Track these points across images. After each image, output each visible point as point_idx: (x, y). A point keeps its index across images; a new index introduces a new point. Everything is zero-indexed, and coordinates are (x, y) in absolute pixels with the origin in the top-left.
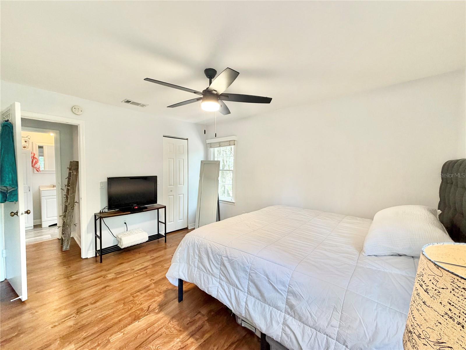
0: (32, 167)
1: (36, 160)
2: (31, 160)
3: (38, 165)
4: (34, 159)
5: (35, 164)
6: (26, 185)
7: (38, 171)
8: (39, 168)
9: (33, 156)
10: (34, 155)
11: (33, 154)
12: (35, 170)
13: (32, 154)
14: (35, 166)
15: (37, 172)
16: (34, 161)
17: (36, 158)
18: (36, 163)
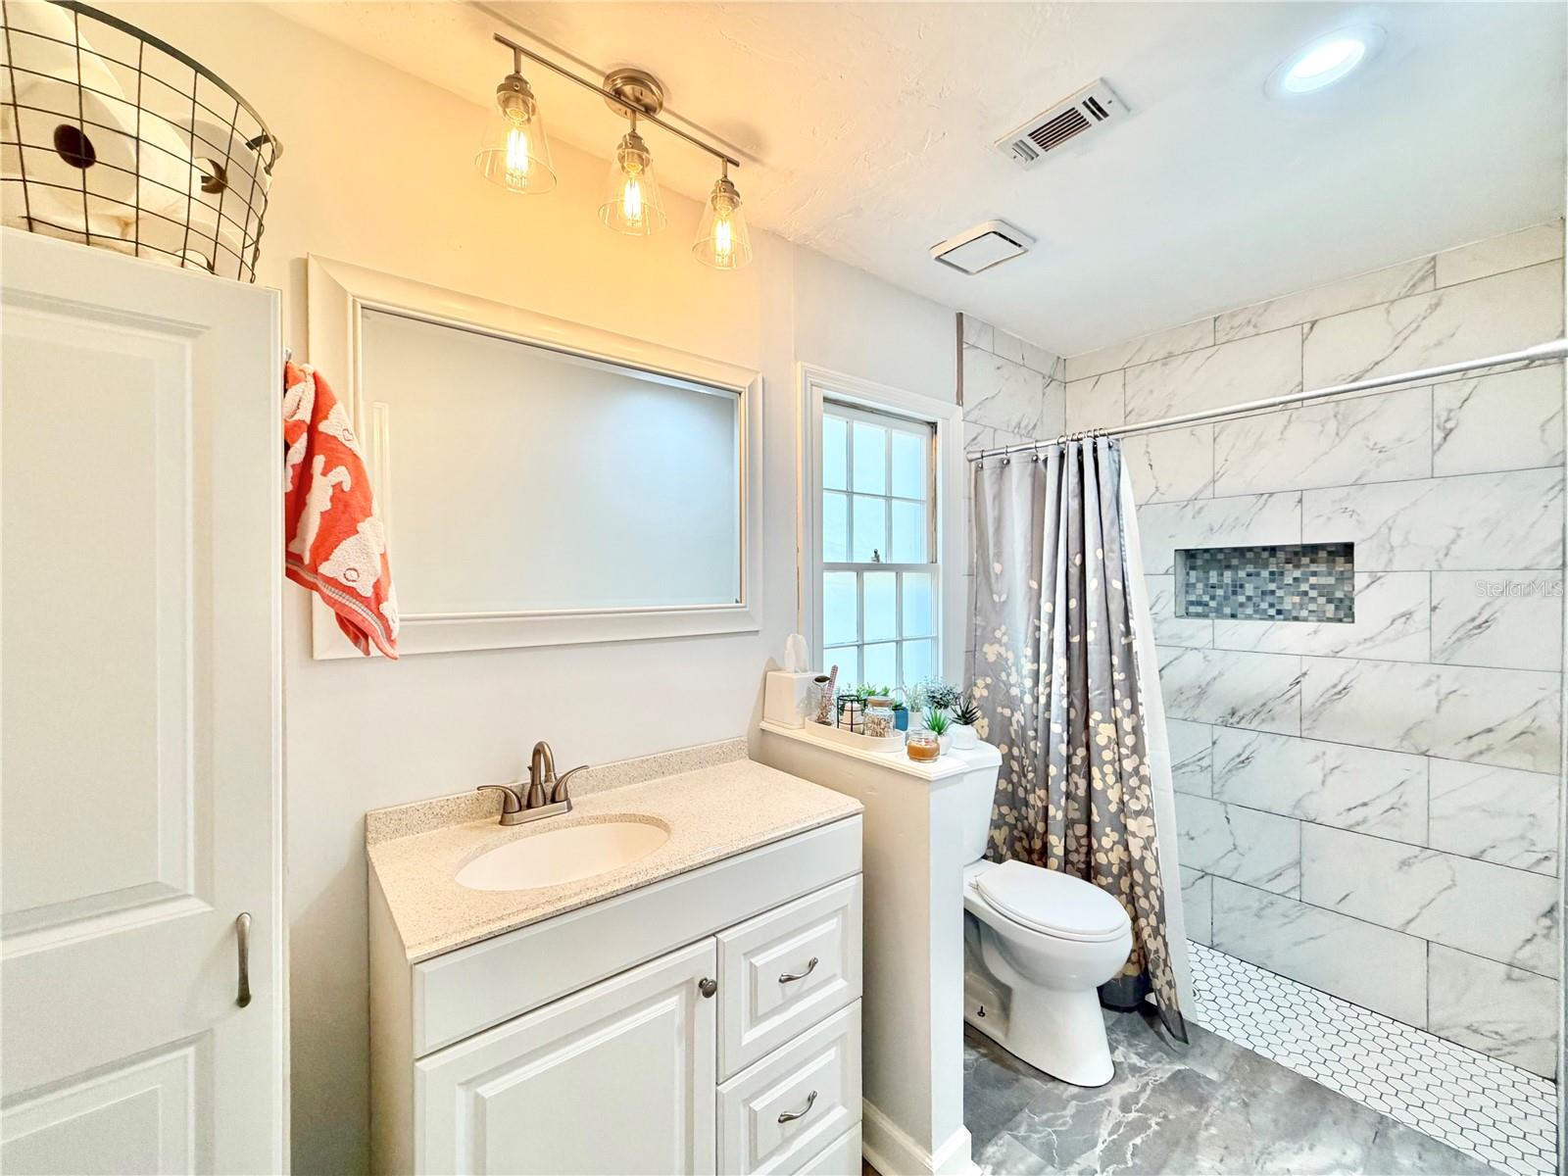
0: (290, 574)
1: (341, 475)
2: (279, 485)
3: (365, 551)
4: (319, 462)
5: (325, 546)
6: (195, 906)
7: (357, 633)
8: (379, 597)
9: (305, 415)
10: (321, 405)
11: (305, 392)
12: (324, 617)
13: (288, 379)
14: (325, 569)
15: (348, 649)
16: (319, 500)
17: (339, 453)
18: (345, 516)
